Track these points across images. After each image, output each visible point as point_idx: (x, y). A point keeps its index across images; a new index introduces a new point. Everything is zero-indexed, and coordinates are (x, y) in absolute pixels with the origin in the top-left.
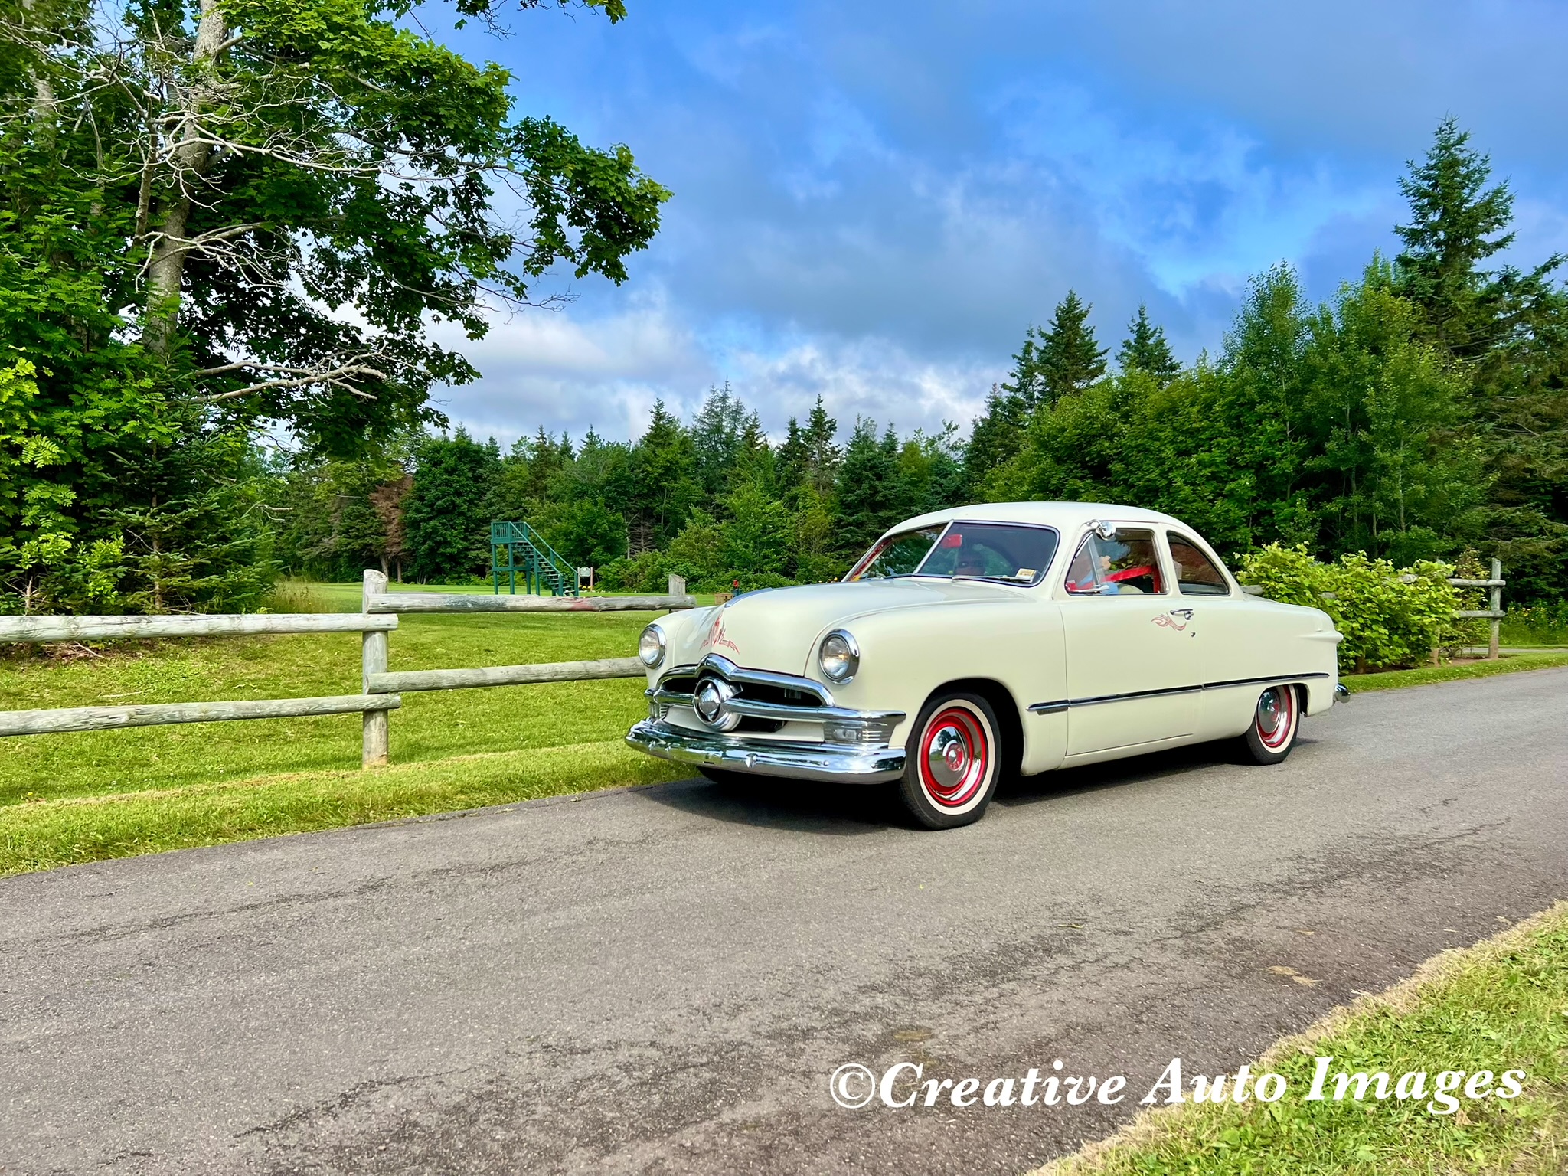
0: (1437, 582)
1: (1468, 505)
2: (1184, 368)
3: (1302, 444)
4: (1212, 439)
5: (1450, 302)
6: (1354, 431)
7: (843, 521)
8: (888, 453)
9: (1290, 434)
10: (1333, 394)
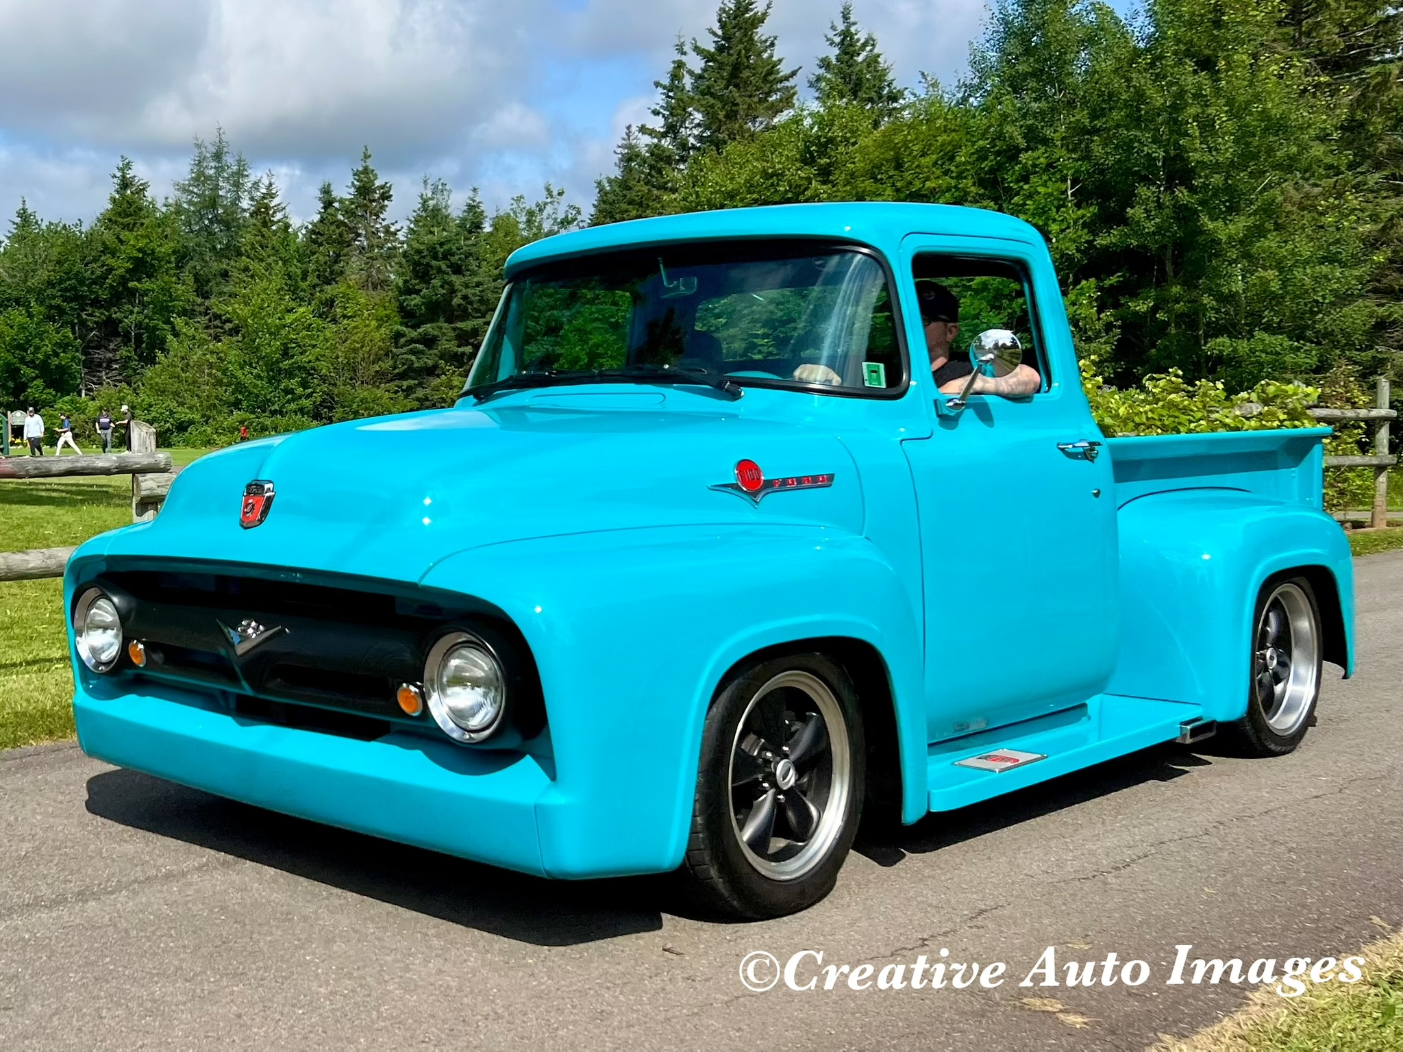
0: (1294, 415)
1: (1341, 298)
3: (1090, 211)
6: (1170, 188)
7: (404, 335)
8: (470, 232)
9: (1072, 194)
10: (1139, 134)
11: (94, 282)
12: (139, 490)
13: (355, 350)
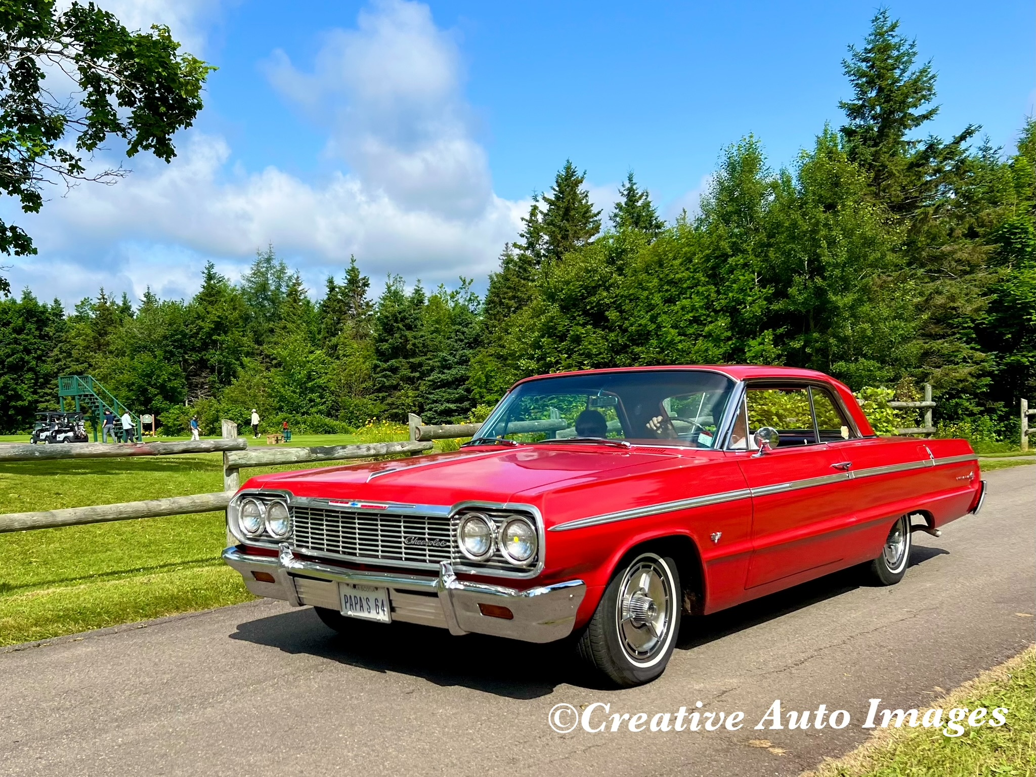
0: (881, 406)
1: (905, 339)
2: (667, 226)
3: (770, 290)
4: (692, 288)
5: (886, 167)
6: (811, 278)
7: (379, 367)
8: (417, 305)
9: (758, 281)
10: (794, 246)
11: (191, 337)
12: (228, 461)
13: (351, 375)
